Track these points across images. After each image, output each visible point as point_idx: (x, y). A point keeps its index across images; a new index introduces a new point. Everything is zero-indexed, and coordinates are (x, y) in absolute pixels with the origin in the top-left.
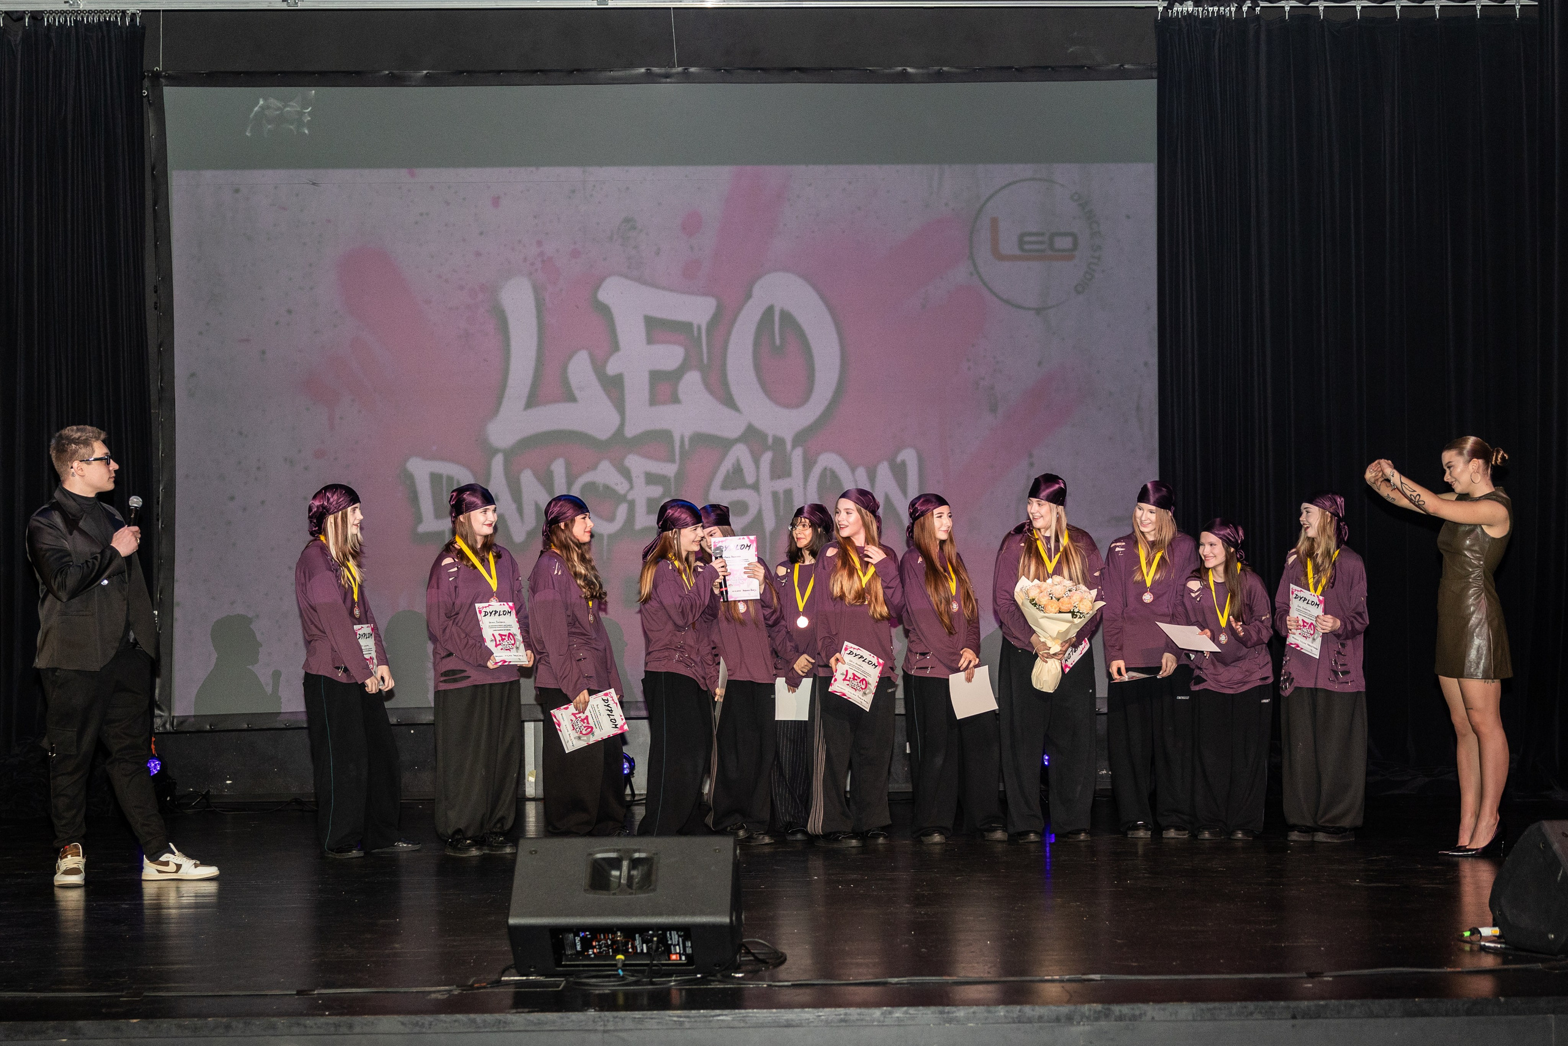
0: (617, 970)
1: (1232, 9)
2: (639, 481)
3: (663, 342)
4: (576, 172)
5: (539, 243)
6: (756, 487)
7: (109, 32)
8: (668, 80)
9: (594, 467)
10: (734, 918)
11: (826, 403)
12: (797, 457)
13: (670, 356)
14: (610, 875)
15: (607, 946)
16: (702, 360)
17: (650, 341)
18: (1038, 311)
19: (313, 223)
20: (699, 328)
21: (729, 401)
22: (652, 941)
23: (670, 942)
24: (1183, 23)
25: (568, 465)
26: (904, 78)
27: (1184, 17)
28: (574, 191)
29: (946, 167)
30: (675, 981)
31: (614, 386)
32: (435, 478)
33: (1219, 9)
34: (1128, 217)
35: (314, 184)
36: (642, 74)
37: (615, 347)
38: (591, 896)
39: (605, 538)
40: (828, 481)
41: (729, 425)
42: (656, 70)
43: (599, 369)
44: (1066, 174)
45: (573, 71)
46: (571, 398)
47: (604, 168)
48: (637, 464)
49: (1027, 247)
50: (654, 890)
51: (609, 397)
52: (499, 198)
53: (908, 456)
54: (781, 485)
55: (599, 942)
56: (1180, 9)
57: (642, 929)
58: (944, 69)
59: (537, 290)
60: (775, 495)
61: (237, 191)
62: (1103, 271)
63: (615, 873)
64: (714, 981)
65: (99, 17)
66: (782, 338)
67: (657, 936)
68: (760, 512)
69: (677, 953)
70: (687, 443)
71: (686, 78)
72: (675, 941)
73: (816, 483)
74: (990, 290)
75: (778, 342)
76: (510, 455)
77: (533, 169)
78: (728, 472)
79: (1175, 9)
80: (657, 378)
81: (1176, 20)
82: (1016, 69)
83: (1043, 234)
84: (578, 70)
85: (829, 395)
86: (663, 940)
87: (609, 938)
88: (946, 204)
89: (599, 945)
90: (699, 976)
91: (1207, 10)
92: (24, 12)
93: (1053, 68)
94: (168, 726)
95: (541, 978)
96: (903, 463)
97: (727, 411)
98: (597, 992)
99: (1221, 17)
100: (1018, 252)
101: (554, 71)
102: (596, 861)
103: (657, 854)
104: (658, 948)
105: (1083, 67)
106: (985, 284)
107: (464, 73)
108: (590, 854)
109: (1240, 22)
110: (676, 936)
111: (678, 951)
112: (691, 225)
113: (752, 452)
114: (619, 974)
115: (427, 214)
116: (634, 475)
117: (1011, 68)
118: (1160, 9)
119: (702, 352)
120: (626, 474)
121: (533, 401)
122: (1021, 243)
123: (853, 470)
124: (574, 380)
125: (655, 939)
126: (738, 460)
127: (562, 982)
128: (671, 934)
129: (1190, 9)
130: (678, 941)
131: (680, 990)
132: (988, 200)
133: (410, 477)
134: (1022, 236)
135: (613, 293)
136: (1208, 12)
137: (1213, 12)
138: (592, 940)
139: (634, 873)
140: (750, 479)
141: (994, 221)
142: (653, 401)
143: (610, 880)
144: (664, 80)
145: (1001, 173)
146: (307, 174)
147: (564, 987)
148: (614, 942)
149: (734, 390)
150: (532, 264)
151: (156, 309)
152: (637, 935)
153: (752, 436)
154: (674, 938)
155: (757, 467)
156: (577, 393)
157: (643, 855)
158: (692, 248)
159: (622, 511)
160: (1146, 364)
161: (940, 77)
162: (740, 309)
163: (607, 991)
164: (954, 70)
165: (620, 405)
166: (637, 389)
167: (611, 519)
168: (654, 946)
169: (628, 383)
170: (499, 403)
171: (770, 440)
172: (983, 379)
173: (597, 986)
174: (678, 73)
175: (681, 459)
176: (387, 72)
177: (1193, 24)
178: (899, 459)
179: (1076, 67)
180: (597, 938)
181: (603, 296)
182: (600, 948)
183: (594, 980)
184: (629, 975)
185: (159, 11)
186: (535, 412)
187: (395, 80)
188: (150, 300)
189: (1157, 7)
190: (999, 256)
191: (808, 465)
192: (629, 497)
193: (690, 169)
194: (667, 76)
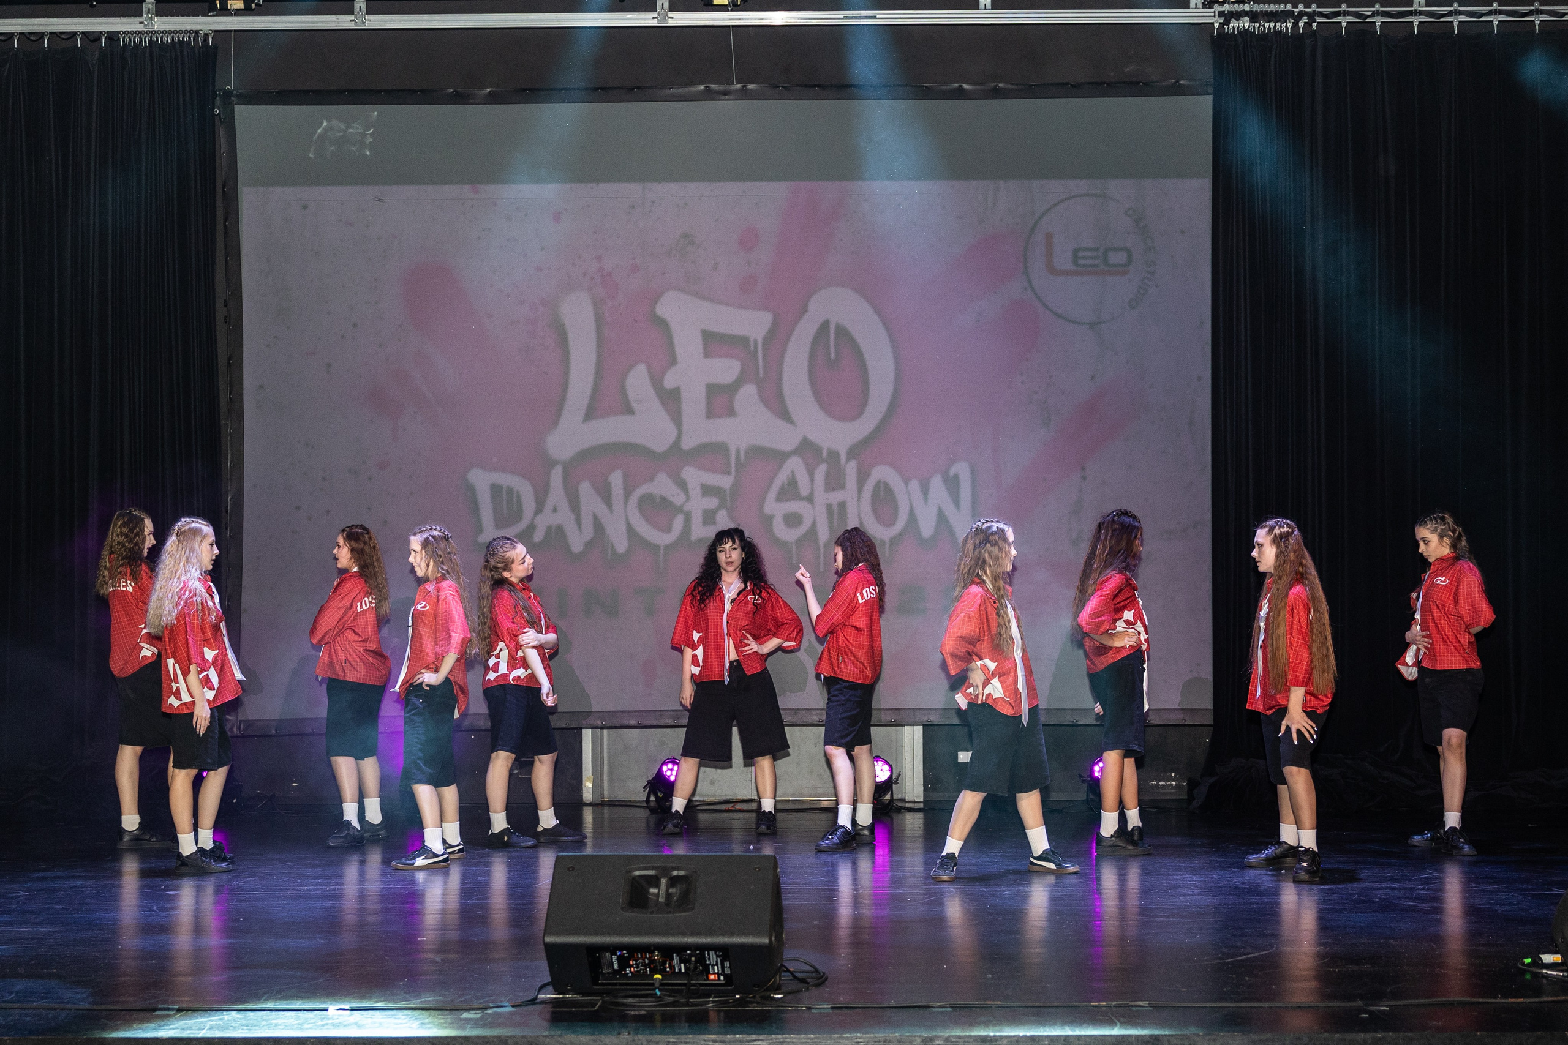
0: (654, 990)
1: (1288, 25)
2: (695, 492)
3: (720, 356)
4: (634, 189)
5: (599, 258)
6: (810, 499)
7: (182, 52)
8: (727, 97)
9: (652, 479)
10: (773, 939)
11: (880, 416)
12: (851, 470)
13: (726, 369)
14: (648, 892)
15: (645, 965)
16: (758, 373)
17: (707, 354)
18: (1092, 325)
19: (378, 239)
20: (756, 344)
21: (784, 415)
22: (689, 961)
23: (708, 962)
24: (1240, 40)
25: (625, 476)
26: (960, 94)
27: (1240, 32)
28: (633, 207)
29: (1002, 183)
30: (713, 1002)
31: (671, 399)
32: (496, 489)
33: (1275, 25)
34: (1182, 232)
35: (379, 200)
36: (702, 91)
37: (673, 361)
38: (628, 914)
39: (662, 548)
40: (882, 493)
41: (786, 438)
42: (714, 87)
43: (657, 382)
44: (1120, 189)
45: (633, 89)
46: (630, 411)
47: (663, 184)
48: (693, 476)
49: (1081, 262)
50: (693, 909)
51: (667, 410)
52: (560, 213)
53: (961, 469)
54: (835, 497)
55: (636, 961)
56: (1236, 25)
57: (680, 949)
58: (1000, 85)
59: (597, 304)
60: (829, 506)
61: (305, 207)
62: (1157, 286)
63: (654, 890)
64: (752, 1002)
65: (173, 37)
66: (837, 353)
67: (695, 956)
68: (814, 525)
69: (715, 973)
70: (742, 455)
71: (745, 95)
72: (713, 961)
73: (870, 496)
74: (1044, 304)
75: (833, 356)
76: (569, 468)
77: (594, 185)
78: (783, 484)
79: (1231, 25)
80: (713, 390)
81: (1232, 36)
82: (1071, 85)
83: (1097, 249)
84: (638, 88)
85: (883, 408)
86: (701, 960)
87: (646, 957)
88: (1001, 220)
89: (636, 964)
90: (737, 996)
91: (1264, 26)
92: (101, 32)
93: (1108, 84)
94: (235, 730)
95: (578, 997)
96: (956, 477)
97: (781, 424)
98: (633, 1013)
99: (1278, 33)
100: (1070, 266)
101: (615, 88)
102: (634, 878)
103: (695, 872)
104: (696, 968)
105: (1139, 83)
106: (1038, 297)
107: (526, 90)
108: (629, 872)
109: (1296, 37)
110: (715, 957)
111: (716, 971)
112: (748, 240)
113: (806, 464)
114: (656, 994)
115: (490, 229)
116: (690, 485)
117: (1067, 84)
118: (1216, 25)
119: (758, 368)
120: (682, 485)
121: (591, 414)
122: (1075, 258)
123: (906, 483)
124: (632, 395)
125: (693, 959)
126: (793, 472)
127: (598, 1001)
128: (709, 954)
129: (1247, 25)
130: (717, 961)
131: (719, 1012)
132: (1043, 215)
133: (472, 489)
134: (1076, 251)
135: (670, 307)
136: (1265, 28)
137: (1269, 28)
138: (629, 959)
139: (672, 890)
140: (804, 491)
141: (1049, 237)
142: (710, 414)
143: (648, 898)
144: (723, 97)
145: (1056, 188)
146: (373, 190)
147: (600, 1006)
148: (652, 961)
149: (789, 402)
150: (592, 278)
151: (226, 322)
152: (675, 955)
153: (807, 449)
154: (713, 958)
155: (812, 480)
156: (634, 405)
157: (682, 873)
158: (748, 263)
159: (678, 523)
160: (1199, 378)
161: (996, 94)
162: (795, 323)
163: (643, 1012)
164: (1010, 86)
165: (676, 417)
166: (693, 402)
167: (668, 529)
168: (692, 966)
169: (684, 395)
170: (559, 416)
171: (825, 453)
172: (1037, 393)
173: (634, 1006)
174: (737, 90)
175: (737, 470)
176: (452, 90)
177: (1249, 40)
178: (952, 472)
179: (1131, 83)
180: (634, 957)
181: (661, 310)
182: (637, 967)
183: (630, 1000)
184: (665, 995)
185: (231, 31)
186: (594, 424)
187: (460, 98)
188: (220, 313)
189: (1213, 24)
190: (1052, 270)
191: (862, 479)
192: (686, 508)
193: (748, 184)
194: (725, 93)
